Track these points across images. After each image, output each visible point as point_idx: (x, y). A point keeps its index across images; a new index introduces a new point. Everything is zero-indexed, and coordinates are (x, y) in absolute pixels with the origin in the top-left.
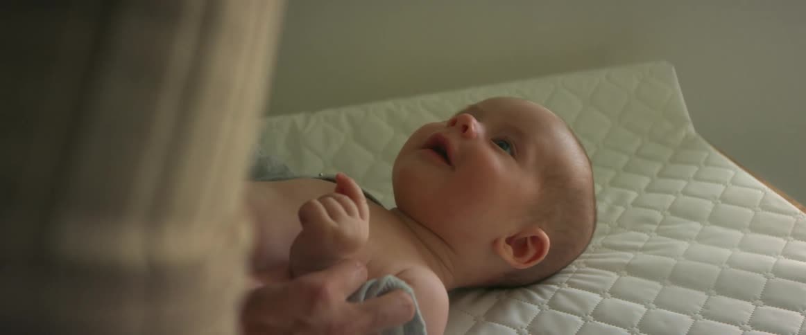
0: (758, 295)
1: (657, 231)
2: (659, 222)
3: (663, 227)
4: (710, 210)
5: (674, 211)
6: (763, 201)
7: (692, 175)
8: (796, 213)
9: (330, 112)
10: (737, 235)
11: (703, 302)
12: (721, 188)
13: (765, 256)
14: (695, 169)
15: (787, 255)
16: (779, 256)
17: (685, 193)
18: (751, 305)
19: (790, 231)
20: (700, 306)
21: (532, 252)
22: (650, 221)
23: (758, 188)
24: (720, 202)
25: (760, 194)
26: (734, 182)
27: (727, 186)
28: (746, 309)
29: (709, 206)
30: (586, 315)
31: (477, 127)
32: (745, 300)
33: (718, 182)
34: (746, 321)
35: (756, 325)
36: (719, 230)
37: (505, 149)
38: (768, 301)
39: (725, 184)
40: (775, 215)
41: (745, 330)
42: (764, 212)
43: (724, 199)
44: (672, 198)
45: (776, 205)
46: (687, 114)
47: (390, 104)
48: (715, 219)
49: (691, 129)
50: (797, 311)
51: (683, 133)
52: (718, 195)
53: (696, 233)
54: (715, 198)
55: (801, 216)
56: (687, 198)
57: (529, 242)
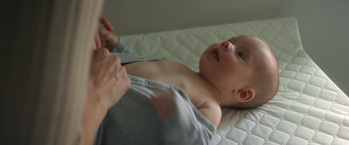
0: (317, 128)
1: (281, 95)
2: (282, 91)
3: (284, 93)
4: (304, 87)
5: (289, 86)
6: (326, 84)
7: (299, 69)
8: (338, 91)
9: (152, 35)
10: (313, 99)
11: (295, 129)
12: (310, 77)
13: (323, 110)
14: (301, 66)
15: (331, 110)
16: (328, 110)
17: (295, 78)
18: (314, 132)
19: (334, 99)
20: (294, 130)
21: (248, 96)
24: (308, 83)
25: (325, 81)
26: (315, 75)
28: (311, 133)
29: (303, 84)
30: (249, 132)
31: (232, 46)
32: (312, 129)
33: (309, 74)
34: (311, 138)
35: (314, 140)
36: (306, 96)
37: (241, 57)
38: (321, 130)
39: (311, 75)
40: (330, 91)
41: (310, 142)
42: (325, 89)
43: (310, 82)
44: (289, 80)
45: (330, 87)
46: (301, 43)
47: (178, 32)
48: (305, 91)
50: (331, 135)
51: (298, 49)
52: (308, 80)
53: (297, 97)
54: (307, 82)
55: (340, 92)
56: (295, 80)
57: (247, 92)
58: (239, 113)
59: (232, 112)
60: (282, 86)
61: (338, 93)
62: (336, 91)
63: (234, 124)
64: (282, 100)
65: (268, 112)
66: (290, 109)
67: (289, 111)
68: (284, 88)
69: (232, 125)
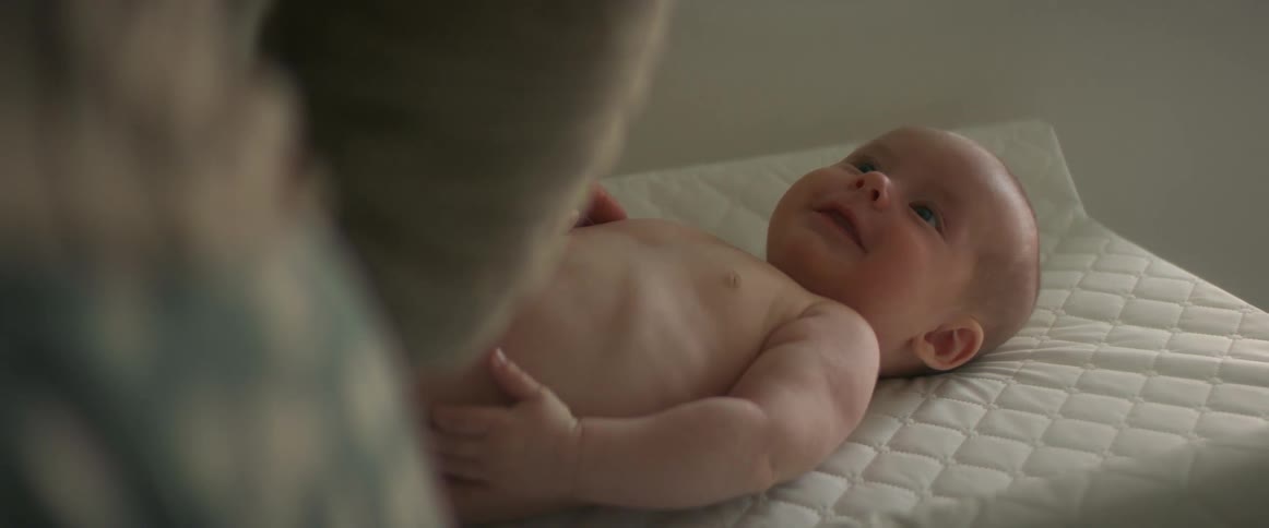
0: (1203, 402)
1: (1049, 334)
4: (1121, 306)
5: (1069, 308)
6: (1193, 294)
7: (1089, 264)
8: (1242, 307)
10: (1162, 334)
11: (1127, 412)
12: (1133, 280)
14: (1094, 258)
16: (1225, 356)
17: (1082, 286)
18: (1194, 412)
19: (1235, 328)
20: (1123, 413)
21: (959, 347)
23: (1185, 279)
24: (1133, 296)
25: (1189, 285)
26: (1150, 272)
27: (1141, 278)
28: (1186, 415)
29: (1119, 303)
37: (927, 219)
39: (1137, 274)
40: (1211, 310)
42: (1197, 307)
43: (1139, 293)
44: (1066, 293)
45: (1210, 297)
46: (1076, 195)
48: (1128, 318)
49: (1080, 210)
52: (1132, 288)
53: (1106, 334)
54: (1127, 292)
56: (1085, 292)
57: (955, 334)
58: (919, 384)
59: (898, 384)
60: (1046, 311)
61: (1245, 313)
62: (1235, 307)
63: (910, 414)
64: (1056, 346)
65: (1018, 377)
66: (1091, 365)
67: (1089, 371)
68: (1054, 313)
69: (905, 417)
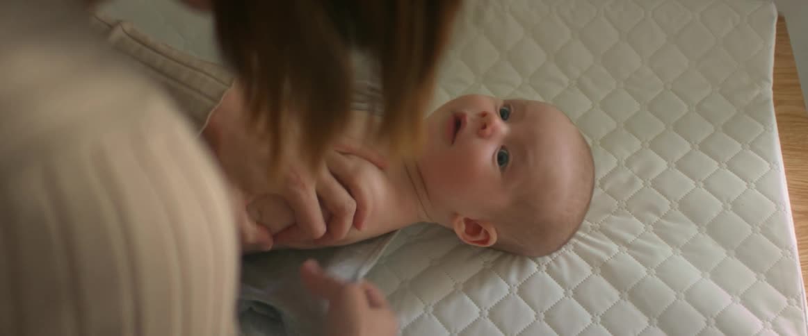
1: (655, 225)
2: (663, 213)
3: (664, 222)
4: (715, 215)
7: (729, 158)
10: (720, 253)
15: (744, 299)
16: (737, 298)
21: (481, 237)
22: (656, 211)
30: (542, 311)
33: (745, 178)
36: (709, 243)
51: (757, 93)
52: (734, 197)
53: (687, 240)
55: (789, 253)
66: (654, 271)
